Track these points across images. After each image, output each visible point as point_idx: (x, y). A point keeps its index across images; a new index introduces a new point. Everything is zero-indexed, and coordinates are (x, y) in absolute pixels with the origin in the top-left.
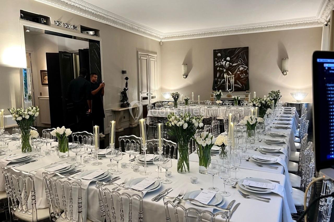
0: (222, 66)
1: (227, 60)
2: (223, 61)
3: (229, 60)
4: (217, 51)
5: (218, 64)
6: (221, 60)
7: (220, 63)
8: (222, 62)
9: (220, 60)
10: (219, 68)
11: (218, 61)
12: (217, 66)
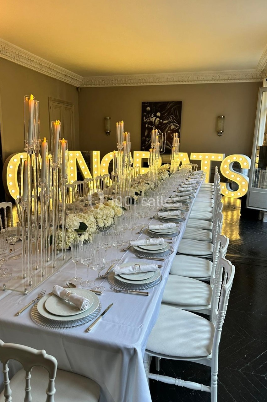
0: (151, 123)
1: (157, 115)
2: (152, 116)
3: (159, 116)
4: (146, 104)
5: (147, 120)
6: (151, 116)
7: (150, 119)
8: (152, 118)
9: (149, 115)
10: (148, 125)
11: (147, 116)
12: (146, 123)
